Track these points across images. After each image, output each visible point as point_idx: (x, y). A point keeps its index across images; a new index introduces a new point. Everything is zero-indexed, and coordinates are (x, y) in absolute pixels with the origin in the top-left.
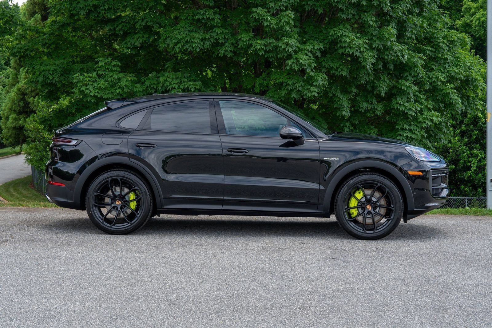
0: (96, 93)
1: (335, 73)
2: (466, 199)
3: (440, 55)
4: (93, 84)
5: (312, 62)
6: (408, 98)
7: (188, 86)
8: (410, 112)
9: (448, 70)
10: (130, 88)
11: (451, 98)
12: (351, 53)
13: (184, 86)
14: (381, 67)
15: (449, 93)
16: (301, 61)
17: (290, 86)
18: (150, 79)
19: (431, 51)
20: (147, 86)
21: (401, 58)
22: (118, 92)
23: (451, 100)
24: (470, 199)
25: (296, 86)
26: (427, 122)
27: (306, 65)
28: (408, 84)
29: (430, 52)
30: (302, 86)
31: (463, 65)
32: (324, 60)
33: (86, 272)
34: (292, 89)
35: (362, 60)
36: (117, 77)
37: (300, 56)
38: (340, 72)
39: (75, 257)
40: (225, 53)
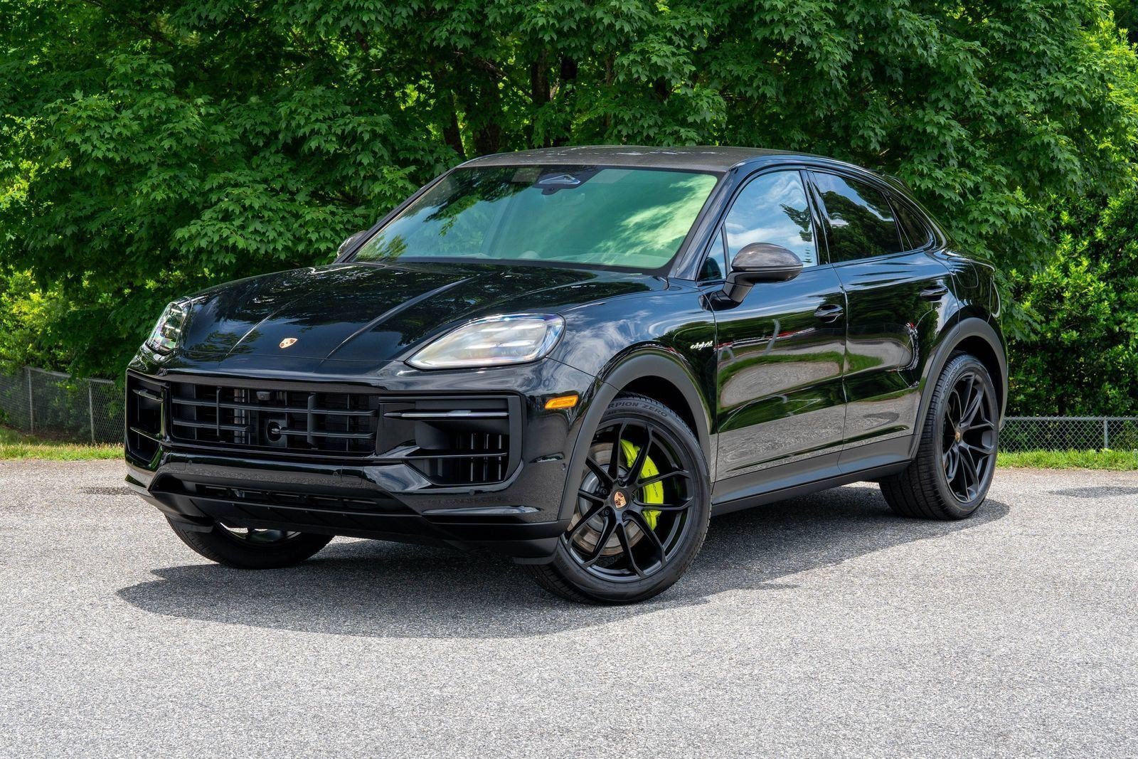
0: (108, 150)
1: (746, 92)
2: (1105, 422)
3: (1025, 45)
4: (99, 127)
5: (685, 62)
6: (941, 156)
7: (354, 127)
8: (947, 194)
9: (1044, 82)
10: (199, 136)
11: (1053, 157)
12: (786, 38)
13: (343, 127)
14: (869, 74)
15: (1049, 143)
16: (654, 59)
17: (627, 125)
18: (253, 109)
19: (1005, 33)
20: (246, 129)
21: (920, 51)
22: (166, 147)
23: (1053, 161)
24: (1115, 422)
25: (643, 127)
26: (992, 219)
27: (670, 68)
28: (942, 120)
29: (1001, 35)
30: (656, 124)
31: (1085, 71)
32: (716, 58)
33: (33, 639)
34: (630, 133)
35: (818, 56)
36: (163, 107)
37: (652, 45)
38: (758, 87)
39: (12, 596)
40: (450, 39)
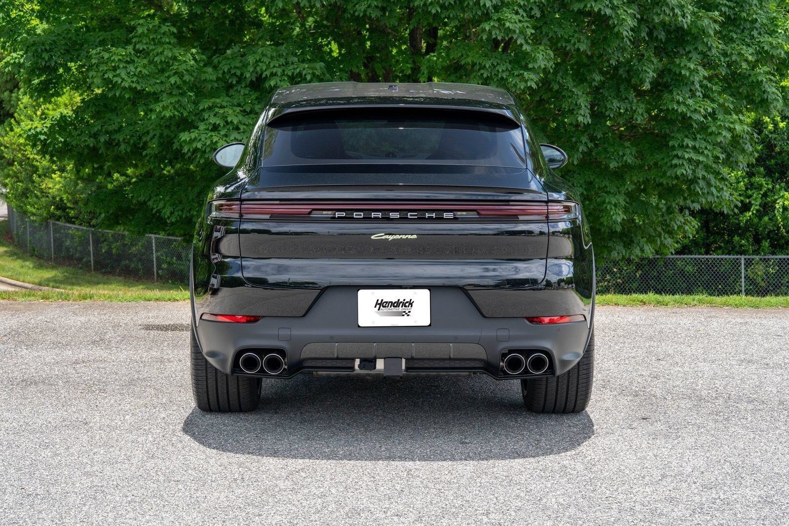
0: (133, 82)
1: (566, 47)
2: (743, 259)
3: (744, 15)
4: (126, 67)
5: (527, 27)
6: (691, 90)
7: (300, 71)
8: (696, 116)
9: (757, 40)
10: (195, 74)
11: (765, 91)
12: (596, 10)
13: (293, 71)
14: (646, 35)
15: (762, 81)
16: (507, 24)
17: (487, 70)
18: (228, 59)
19: (729, 7)
20: (224, 72)
21: (680, 19)
22: (173, 82)
23: (764, 93)
24: (749, 259)
25: (498, 71)
26: (724, 133)
27: (518, 31)
28: (692, 66)
29: (727, 9)
30: (507, 69)
31: (783, 32)
32: (546, 23)
34: (489, 75)
35: (616, 22)
36: (170, 55)
37: (506, 15)
38: (575, 44)
40: (366, 11)
